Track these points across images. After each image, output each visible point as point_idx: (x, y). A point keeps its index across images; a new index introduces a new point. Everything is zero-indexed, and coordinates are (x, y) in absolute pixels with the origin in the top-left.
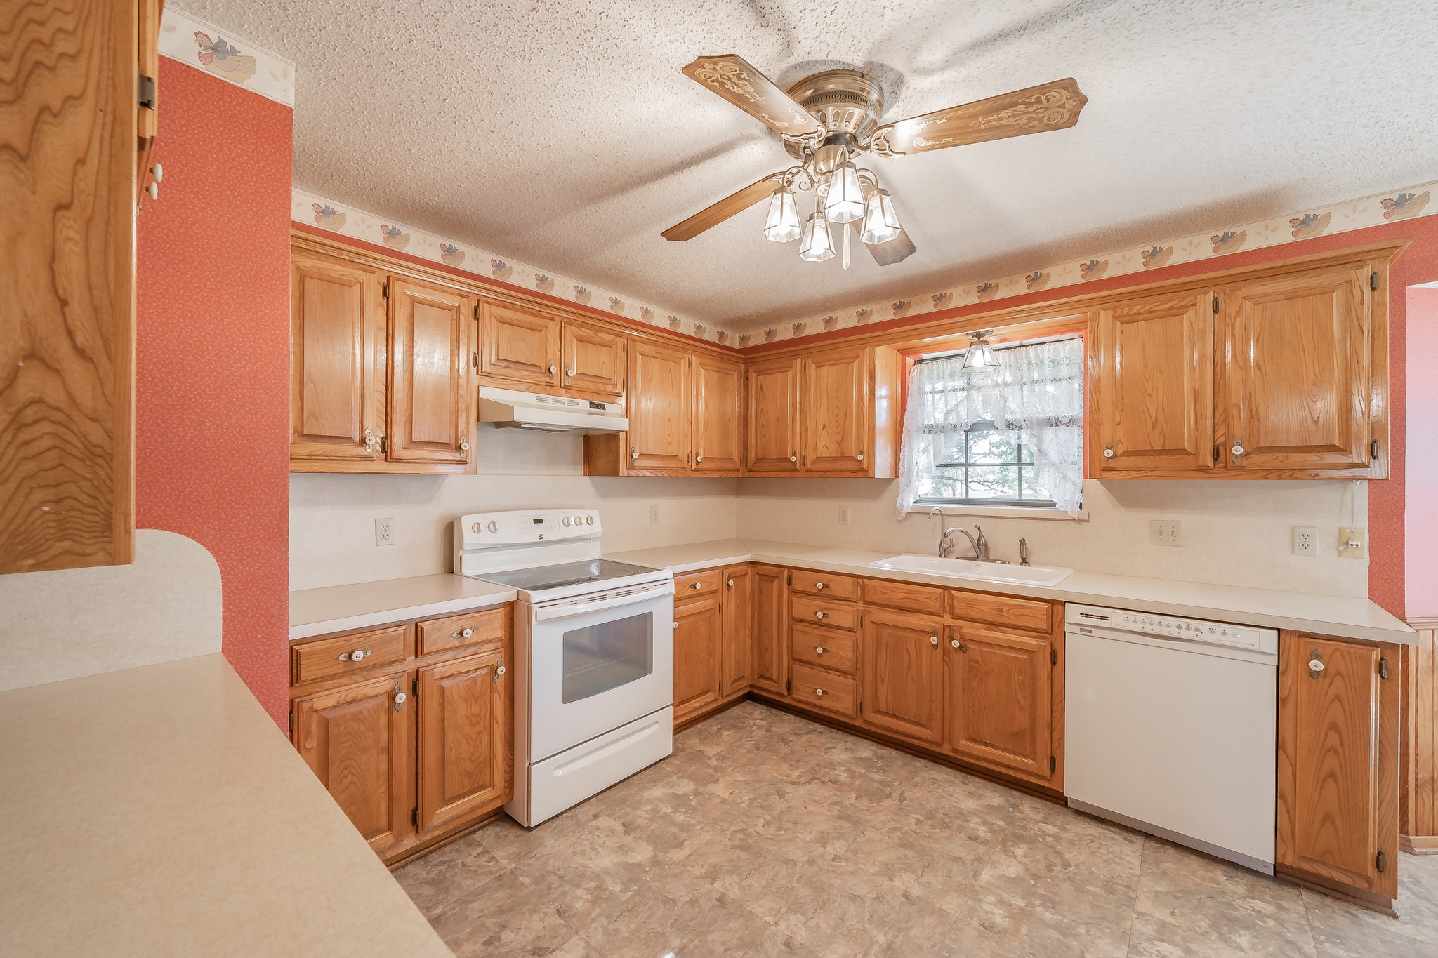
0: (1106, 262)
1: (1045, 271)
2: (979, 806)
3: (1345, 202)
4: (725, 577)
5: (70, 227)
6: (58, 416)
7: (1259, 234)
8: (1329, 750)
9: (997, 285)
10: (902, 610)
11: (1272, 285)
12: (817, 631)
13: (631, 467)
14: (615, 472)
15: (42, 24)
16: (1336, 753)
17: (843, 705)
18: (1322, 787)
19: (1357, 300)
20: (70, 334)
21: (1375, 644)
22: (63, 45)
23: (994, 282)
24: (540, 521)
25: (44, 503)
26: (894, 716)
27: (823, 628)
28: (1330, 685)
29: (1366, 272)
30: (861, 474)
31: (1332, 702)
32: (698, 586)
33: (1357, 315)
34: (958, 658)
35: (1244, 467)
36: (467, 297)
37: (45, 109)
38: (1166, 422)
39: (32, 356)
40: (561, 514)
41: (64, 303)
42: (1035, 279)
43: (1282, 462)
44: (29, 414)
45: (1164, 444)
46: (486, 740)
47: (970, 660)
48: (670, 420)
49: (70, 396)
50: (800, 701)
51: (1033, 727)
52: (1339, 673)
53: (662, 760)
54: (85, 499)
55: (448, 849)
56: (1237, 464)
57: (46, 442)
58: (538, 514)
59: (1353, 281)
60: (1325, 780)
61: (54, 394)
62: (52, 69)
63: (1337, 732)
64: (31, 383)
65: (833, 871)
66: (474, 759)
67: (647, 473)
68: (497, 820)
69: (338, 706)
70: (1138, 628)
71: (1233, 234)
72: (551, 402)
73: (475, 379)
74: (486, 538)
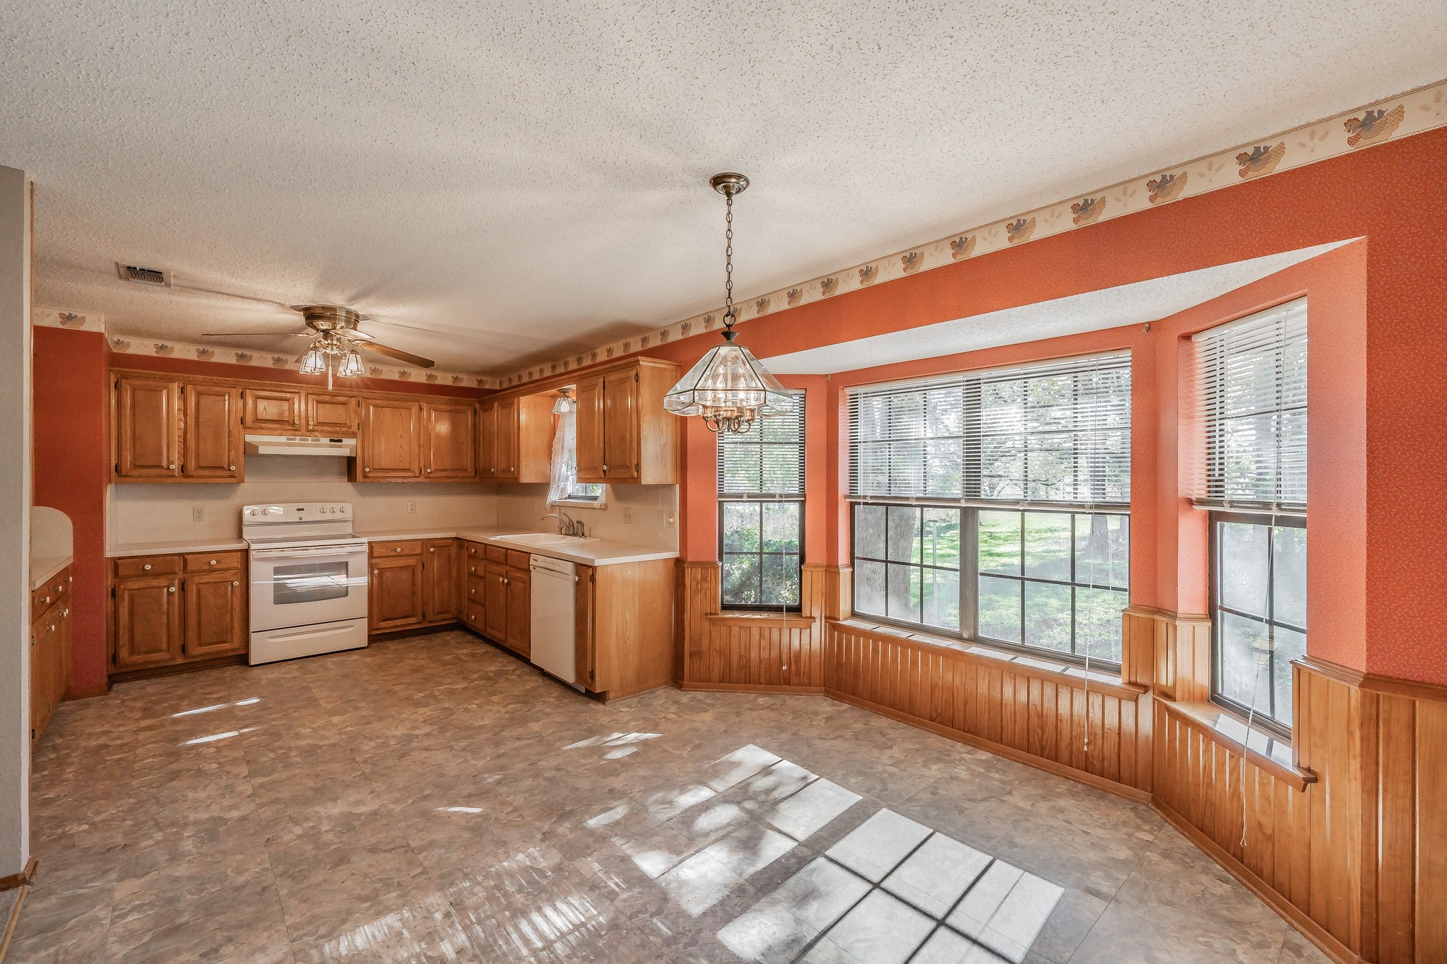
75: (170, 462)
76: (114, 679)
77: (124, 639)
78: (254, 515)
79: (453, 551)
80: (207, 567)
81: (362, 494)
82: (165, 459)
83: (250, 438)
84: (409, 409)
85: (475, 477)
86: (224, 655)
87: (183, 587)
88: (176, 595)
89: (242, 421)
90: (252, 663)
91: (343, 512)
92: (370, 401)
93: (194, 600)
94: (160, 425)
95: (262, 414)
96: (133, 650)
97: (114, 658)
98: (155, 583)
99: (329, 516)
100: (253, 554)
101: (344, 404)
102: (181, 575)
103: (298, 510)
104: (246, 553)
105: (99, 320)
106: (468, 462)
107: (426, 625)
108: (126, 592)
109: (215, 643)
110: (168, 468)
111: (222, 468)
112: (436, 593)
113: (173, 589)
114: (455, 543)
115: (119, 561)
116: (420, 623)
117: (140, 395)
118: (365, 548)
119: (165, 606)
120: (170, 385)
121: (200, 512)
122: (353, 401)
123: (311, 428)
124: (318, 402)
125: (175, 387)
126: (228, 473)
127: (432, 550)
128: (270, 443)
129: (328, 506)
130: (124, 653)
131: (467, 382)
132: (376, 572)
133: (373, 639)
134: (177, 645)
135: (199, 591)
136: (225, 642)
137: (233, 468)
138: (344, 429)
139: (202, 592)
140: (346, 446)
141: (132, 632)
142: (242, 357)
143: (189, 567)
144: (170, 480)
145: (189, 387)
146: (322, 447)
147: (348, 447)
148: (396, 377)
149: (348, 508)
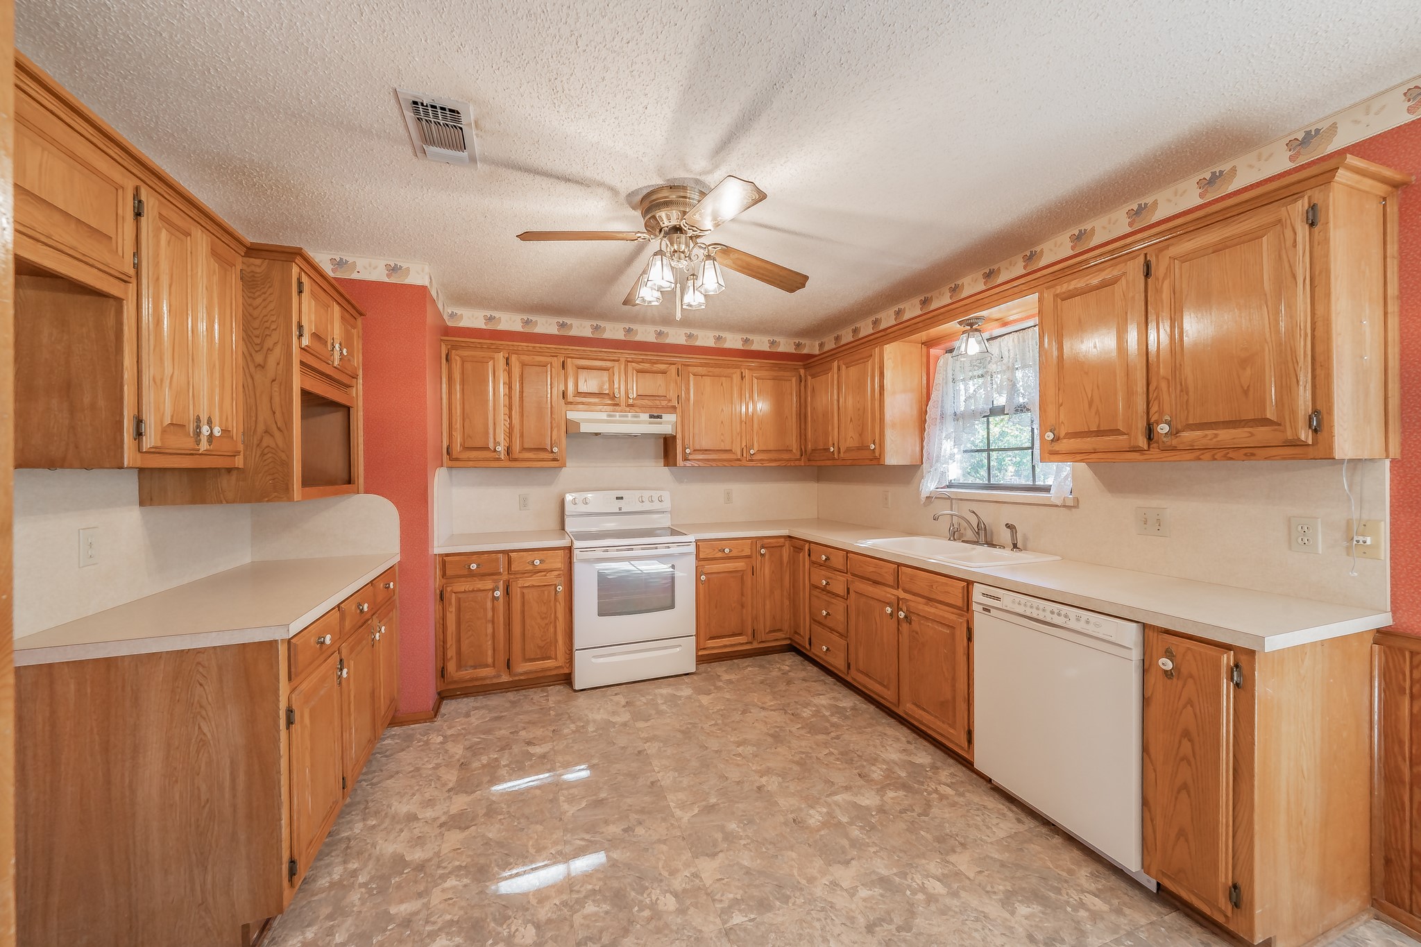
0: (1093, 229)
1: (1038, 249)
2: (900, 759)
3: (1355, 105)
4: (759, 546)
5: (276, 387)
6: (274, 451)
7: (1251, 166)
8: (1182, 759)
9: (999, 269)
10: (874, 583)
11: (1198, 239)
12: (825, 597)
13: (685, 459)
14: (675, 465)
15: (267, 322)
16: (1189, 763)
17: (838, 662)
18: (1176, 798)
19: (1289, 243)
20: (276, 423)
21: (1227, 647)
22: (273, 327)
23: (995, 267)
24: (622, 498)
25: (270, 480)
26: (867, 675)
27: (829, 595)
28: (1183, 687)
29: (1301, 205)
30: (874, 462)
31: (1185, 707)
32: (727, 551)
33: (1289, 261)
34: (905, 626)
35: (1176, 447)
36: (556, 356)
37: (269, 349)
38: (1101, 401)
39: (266, 432)
40: (638, 493)
41: (274, 413)
42: (1029, 259)
43: (1211, 440)
44: (266, 451)
45: (1099, 426)
46: (552, 630)
47: (913, 631)
48: (722, 422)
49: (277, 444)
50: (816, 655)
51: (954, 698)
52: (1191, 676)
53: (687, 674)
54: (281, 479)
55: (531, 690)
56: (1168, 443)
57: (270, 460)
58: (620, 494)
59: (1284, 220)
60: (1179, 792)
61: (273, 445)
62: (270, 335)
63: (1189, 740)
64: (267, 441)
65: (727, 760)
66: (543, 639)
67: (701, 464)
68: (565, 683)
69: (465, 592)
70: (1020, 610)
71: (1221, 172)
72: (618, 416)
73: (564, 407)
74: (582, 508)
75: (496, 443)
76: (442, 696)
77: (451, 653)
78: (575, 504)
79: (786, 553)
80: (530, 568)
81: (679, 480)
82: (491, 440)
83: (571, 415)
84: (729, 377)
85: (800, 460)
86: (549, 673)
87: (507, 591)
88: (501, 600)
89: (564, 395)
90: (577, 688)
91: (661, 501)
92: (691, 369)
93: (519, 608)
94: (487, 401)
95: (583, 388)
96: (460, 666)
97: (442, 673)
98: (480, 585)
99: (647, 506)
100: (576, 553)
101: (664, 372)
102: (505, 577)
103: (617, 498)
104: (569, 550)
105: (423, 271)
106: (793, 442)
107: (756, 645)
108: (453, 594)
109: (538, 659)
110: (495, 451)
111: (544, 450)
112: (768, 607)
113: (497, 594)
114: (787, 543)
115: (447, 559)
116: (751, 643)
117: (468, 366)
118: (692, 548)
119: (490, 614)
120: (496, 355)
121: (525, 500)
122: (673, 368)
123: (631, 402)
124: (638, 371)
125: (500, 357)
126: (551, 456)
127: (763, 551)
128: (592, 420)
129: (646, 494)
130: (451, 667)
131: (785, 346)
132: (703, 578)
133: (701, 660)
134: (502, 659)
135: (523, 595)
136: (549, 658)
137: (555, 450)
138: (664, 403)
139: (526, 597)
140: (668, 423)
141: (459, 641)
142: (562, 325)
143: (515, 567)
144: (496, 464)
145: (514, 358)
146: (641, 424)
147: (667, 424)
148: (710, 343)
149: (666, 495)
